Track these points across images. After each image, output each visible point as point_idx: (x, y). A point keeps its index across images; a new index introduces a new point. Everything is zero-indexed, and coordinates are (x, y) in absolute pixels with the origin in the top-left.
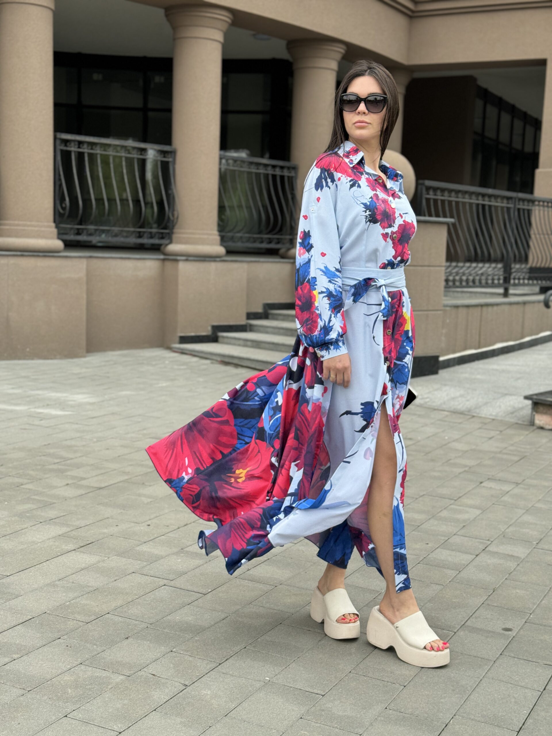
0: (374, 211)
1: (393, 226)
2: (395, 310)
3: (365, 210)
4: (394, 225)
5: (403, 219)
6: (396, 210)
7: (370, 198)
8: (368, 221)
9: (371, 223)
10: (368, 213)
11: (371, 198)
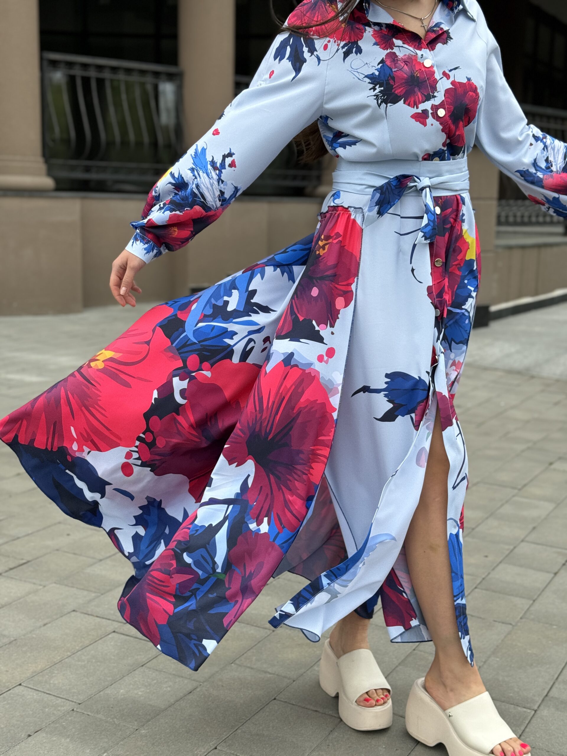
0: (388, 84)
1: (434, 97)
2: (448, 226)
3: (371, 86)
4: (436, 94)
5: (452, 79)
6: (435, 69)
7: (379, 64)
8: (382, 102)
9: (389, 105)
10: (378, 89)
11: (382, 62)
